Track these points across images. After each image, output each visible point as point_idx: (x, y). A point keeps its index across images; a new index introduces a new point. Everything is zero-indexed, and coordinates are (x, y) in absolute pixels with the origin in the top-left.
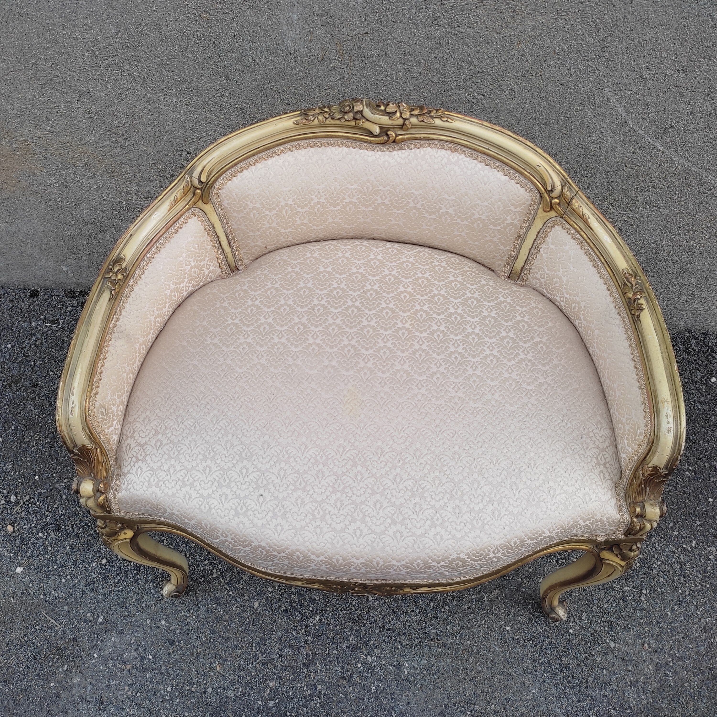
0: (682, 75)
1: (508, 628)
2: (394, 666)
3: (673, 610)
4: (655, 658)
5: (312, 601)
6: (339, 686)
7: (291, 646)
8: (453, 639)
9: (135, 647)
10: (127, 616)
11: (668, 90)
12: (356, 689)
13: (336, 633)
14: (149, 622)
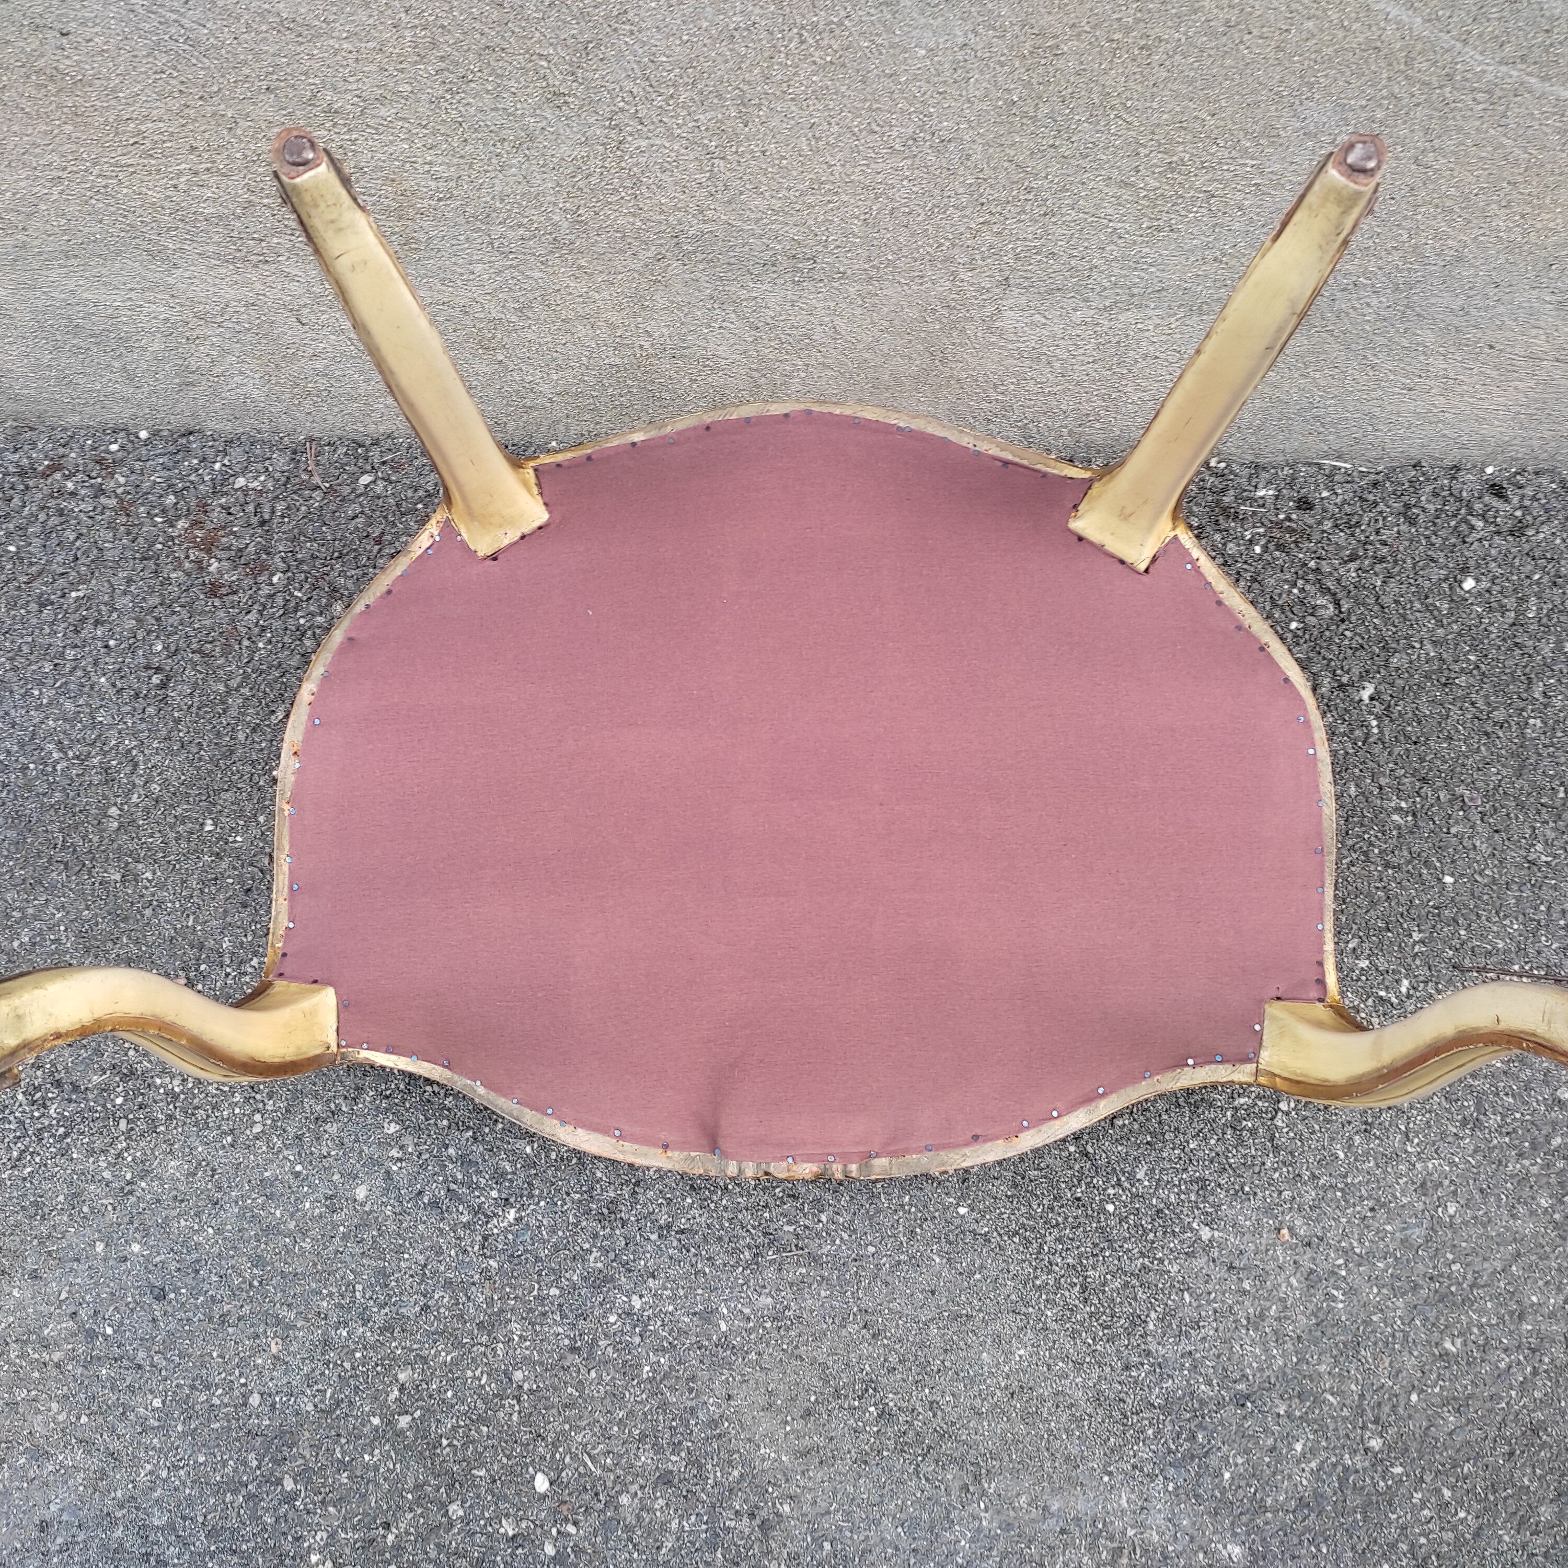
1: (962, 1211)
2: (695, 1314)
3: (1350, 1146)
4: (1305, 1260)
5: (499, 1176)
6: (566, 1369)
7: (447, 1285)
8: (834, 1243)
9: (71, 1309)
10: (48, 1238)
12: (604, 1374)
13: (556, 1249)
14: (100, 1248)
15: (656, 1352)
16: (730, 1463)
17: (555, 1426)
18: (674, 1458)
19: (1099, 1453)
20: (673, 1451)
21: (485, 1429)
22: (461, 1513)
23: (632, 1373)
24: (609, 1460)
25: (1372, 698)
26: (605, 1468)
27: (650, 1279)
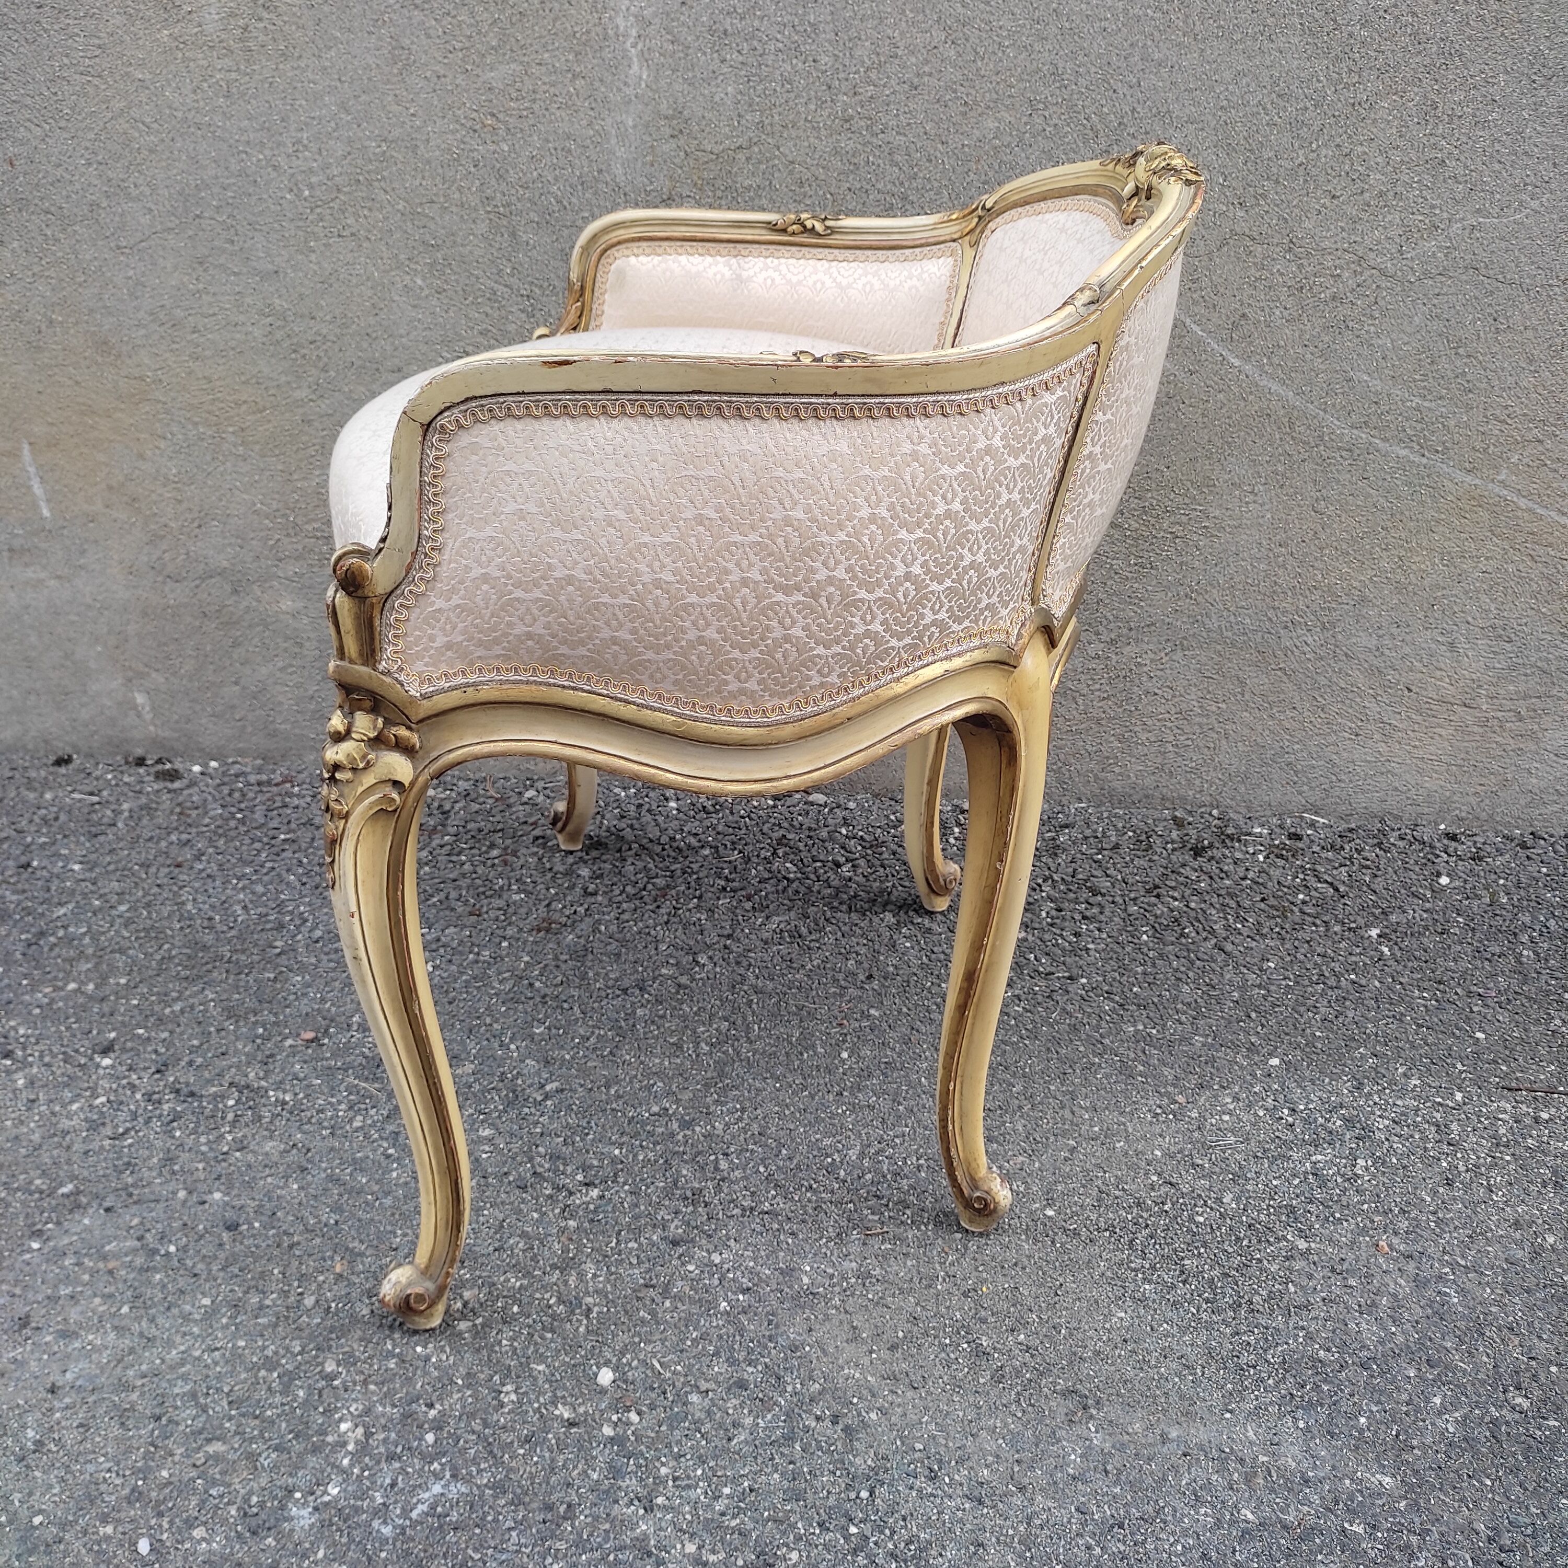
3: (1434, 1194)
4: (1410, 1267)
5: (585, 1167)
6: (638, 1299)
7: (524, 1235)
8: (919, 1229)
9: (139, 1233)
10: (132, 1186)
11: (1224, 243)
12: (679, 1305)
13: (636, 1217)
14: (182, 1194)
15: (735, 1293)
16: (811, 1378)
17: (624, 1338)
18: (750, 1369)
19: (1217, 1395)
20: (750, 1364)
21: (549, 1335)
22: (513, 1397)
23: (709, 1306)
24: (679, 1368)
25: (1379, 936)
26: (674, 1373)
27: (732, 1243)
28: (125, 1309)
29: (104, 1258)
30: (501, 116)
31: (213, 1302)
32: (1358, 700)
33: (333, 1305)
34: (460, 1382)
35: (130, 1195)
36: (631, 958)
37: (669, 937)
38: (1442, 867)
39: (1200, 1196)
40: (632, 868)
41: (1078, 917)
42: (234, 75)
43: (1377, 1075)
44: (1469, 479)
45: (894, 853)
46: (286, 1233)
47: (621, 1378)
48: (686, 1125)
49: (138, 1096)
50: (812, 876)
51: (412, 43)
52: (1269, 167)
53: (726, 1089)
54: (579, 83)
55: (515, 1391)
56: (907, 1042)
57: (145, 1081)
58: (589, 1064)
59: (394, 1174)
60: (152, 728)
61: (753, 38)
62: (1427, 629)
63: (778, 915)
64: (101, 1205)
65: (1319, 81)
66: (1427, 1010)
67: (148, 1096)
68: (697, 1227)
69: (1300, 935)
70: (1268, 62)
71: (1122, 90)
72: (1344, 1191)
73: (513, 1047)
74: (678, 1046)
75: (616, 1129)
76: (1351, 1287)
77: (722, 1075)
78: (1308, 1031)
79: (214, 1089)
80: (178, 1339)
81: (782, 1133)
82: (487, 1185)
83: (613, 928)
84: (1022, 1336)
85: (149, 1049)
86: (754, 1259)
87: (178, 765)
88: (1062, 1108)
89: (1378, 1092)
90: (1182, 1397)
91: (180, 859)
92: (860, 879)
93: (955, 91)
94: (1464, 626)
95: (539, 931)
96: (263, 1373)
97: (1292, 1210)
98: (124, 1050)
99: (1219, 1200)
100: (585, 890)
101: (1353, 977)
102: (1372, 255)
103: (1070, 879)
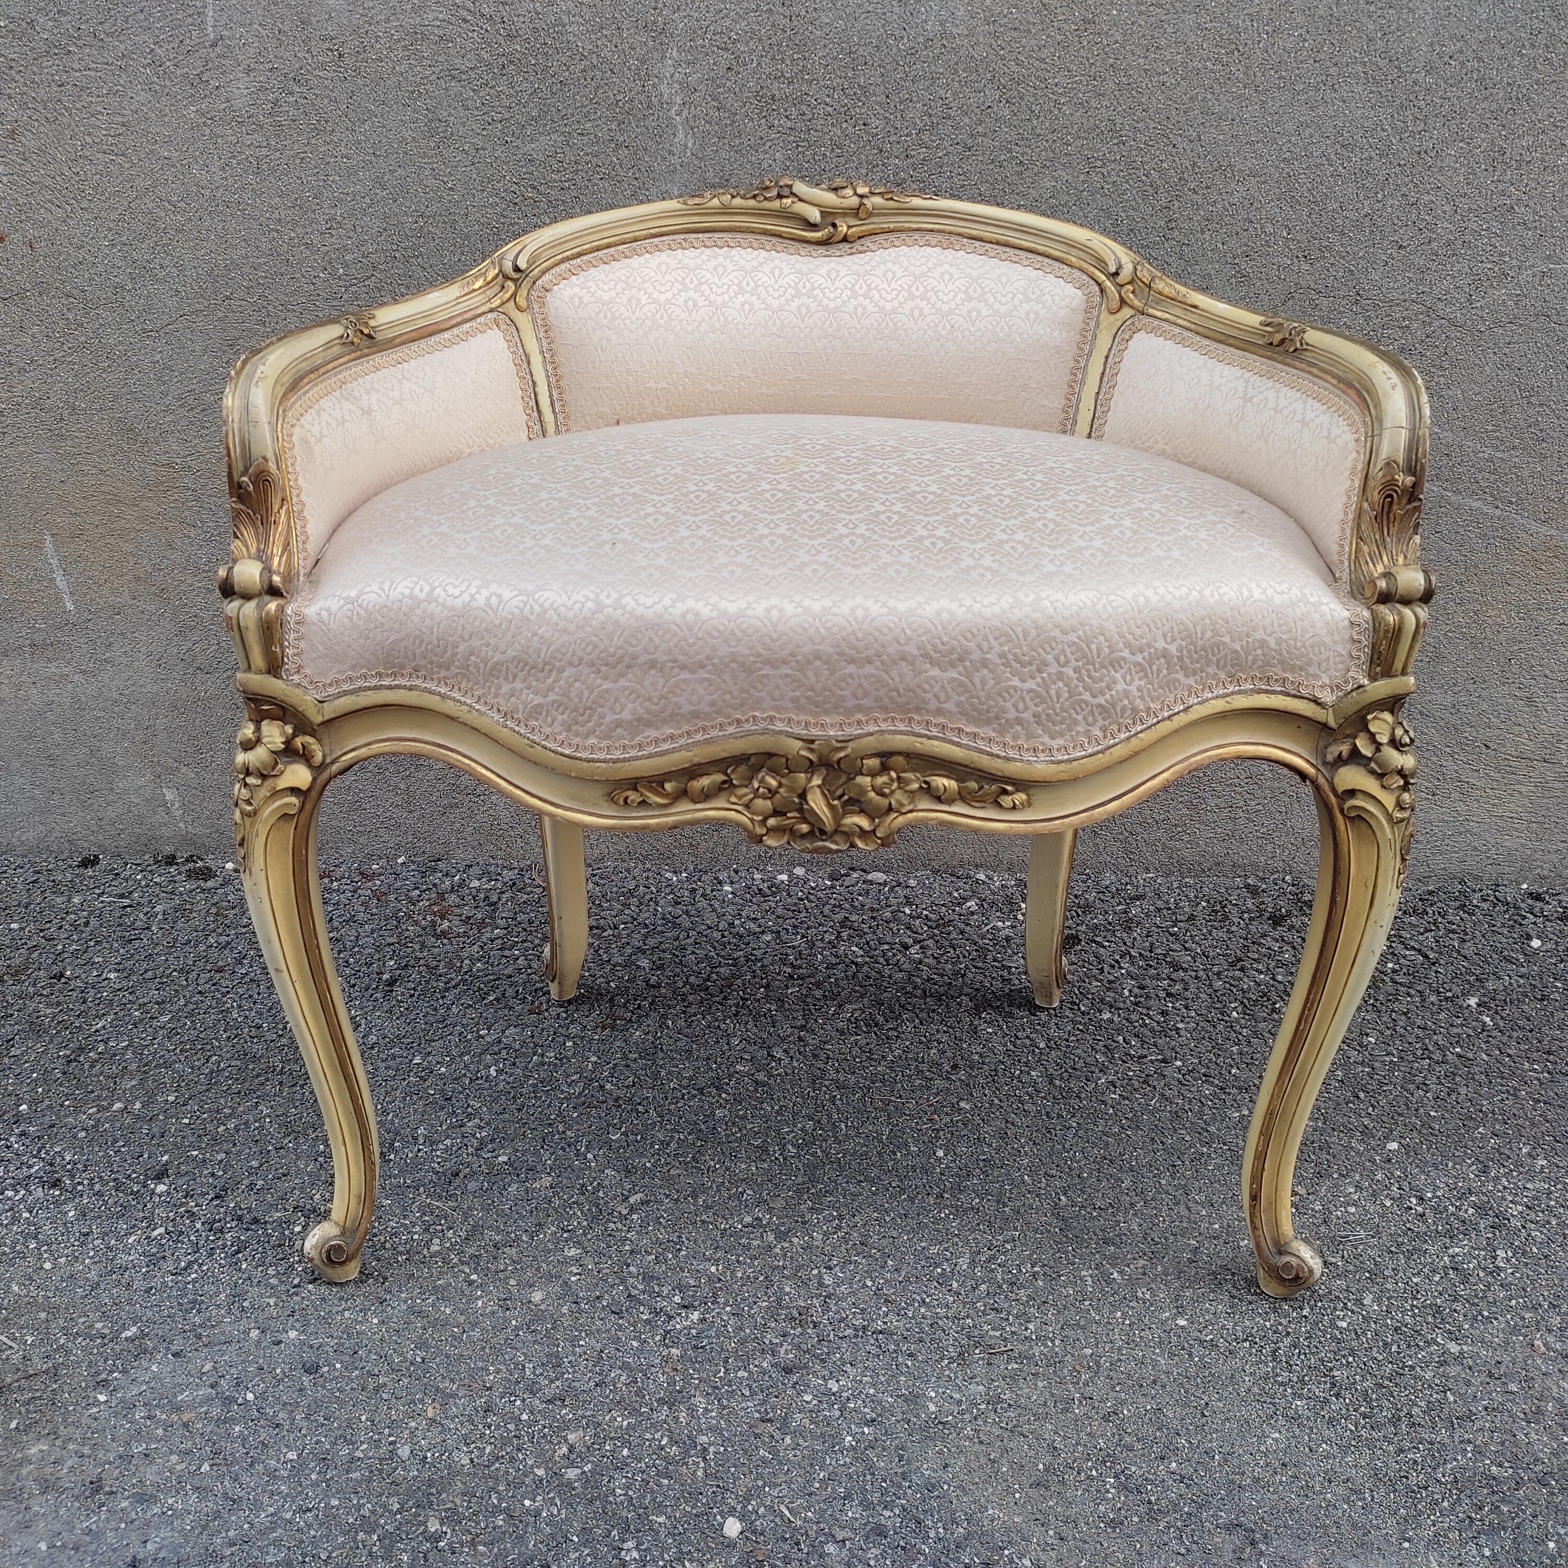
0: (1305, 267)
1: (1182, 1323)
2: (898, 1396)
5: (682, 1287)
6: (757, 1436)
7: (625, 1366)
8: (1046, 1346)
9: (212, 1380)
10: (201, 1326)
11: (1290, 297)
12: (801, 1441)
13: (742, 1342)
14: (254, 1334)
15: (858, 1425)
16: (954, 1521)
17: (746, 1482)
18: (887, 1513)
19: (1391, 1521)
20: (885, 1508)
21: (666, 1482)
22: (635, 1554)
23: (833, 1441)
24: (809, 1514)
25: (1479, 1005)
26: (805, 1520)
27: (848, 1368)
28: (206, 1467)
29: (178, 1409)
30: (542, 189)
31: (299, 1455)
32: (1434, 759)
33: (429, 1455)
34: (575, 1539)
35: (199, 1337)
36: (703, 1054)
37: (740, 1030)
38: (1530, 929)
39: (1338, 1297)
40: (693, 957)
41: (1162, 994)
42: (264, 151)
43: (1501, 1157)
44: (1543, 529)
45: (962, 933)
46: (370, 1374)
47: (749, 1530)
48: (782, 1236)
49: (198, 1226)
50: (881, 960)
51: (450, 115)
52: (1333, 219)
53: (820, 1195)
54: (623, 152)
55: (637, 1548)
56: (1003, 1136)
57: (205, 1208)
58: (672, 1172)
59: (480, 1303)
60: (182, 825)
61: (802, 102)
62: (1504, 684)
63: (851, 1003)
64: (168, 1349)
65: (1383, 130)
66: (1541, 1084)
67: (210, 1225)
68: (808, 1351)
69: (1396, 1006)
70: (1331, 113)
71: (1182, 144)
72: (1488, 1286)
73: (590, 1156)
74: (763, 1149)
75: (709, 1243)
76: (1512, 1393)
77: (813, 1180)
78: (1422, 1110)
79: (278, 1214)
80: (265, 1499)
81: (885, 1242)
82: (580, 1311)
83: (681, 1023)
84: (1174, 1465)
85: (205, 1172)
86: (874, 1385)
87: (211, 863)
88: (1177, 1204)
89: (1504, 1175)
90: (1354, 1525)
91: (220, 963)
92: (931, 961)
93: (1010, 151)
94: (1542, 680)
95: (604, 1028)
96: (361, 1535)
97: (1438, 1310)
98: (178, 1174)
99: (1359, 1302)
100: (647, 982)
101: (1458, 1050)
102: (1441, 305)
103: (1148, 954)
